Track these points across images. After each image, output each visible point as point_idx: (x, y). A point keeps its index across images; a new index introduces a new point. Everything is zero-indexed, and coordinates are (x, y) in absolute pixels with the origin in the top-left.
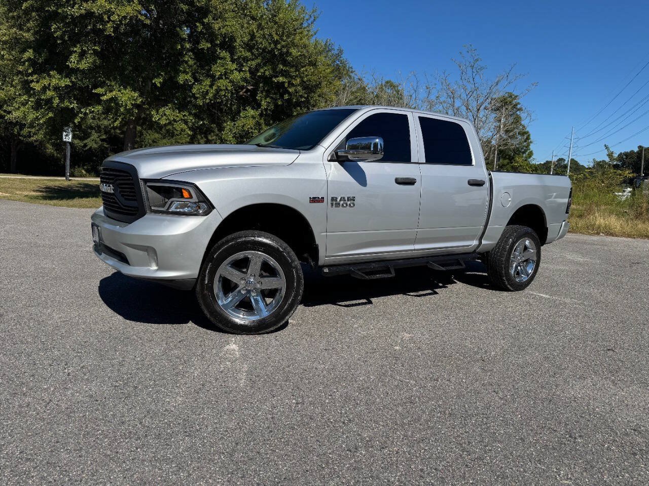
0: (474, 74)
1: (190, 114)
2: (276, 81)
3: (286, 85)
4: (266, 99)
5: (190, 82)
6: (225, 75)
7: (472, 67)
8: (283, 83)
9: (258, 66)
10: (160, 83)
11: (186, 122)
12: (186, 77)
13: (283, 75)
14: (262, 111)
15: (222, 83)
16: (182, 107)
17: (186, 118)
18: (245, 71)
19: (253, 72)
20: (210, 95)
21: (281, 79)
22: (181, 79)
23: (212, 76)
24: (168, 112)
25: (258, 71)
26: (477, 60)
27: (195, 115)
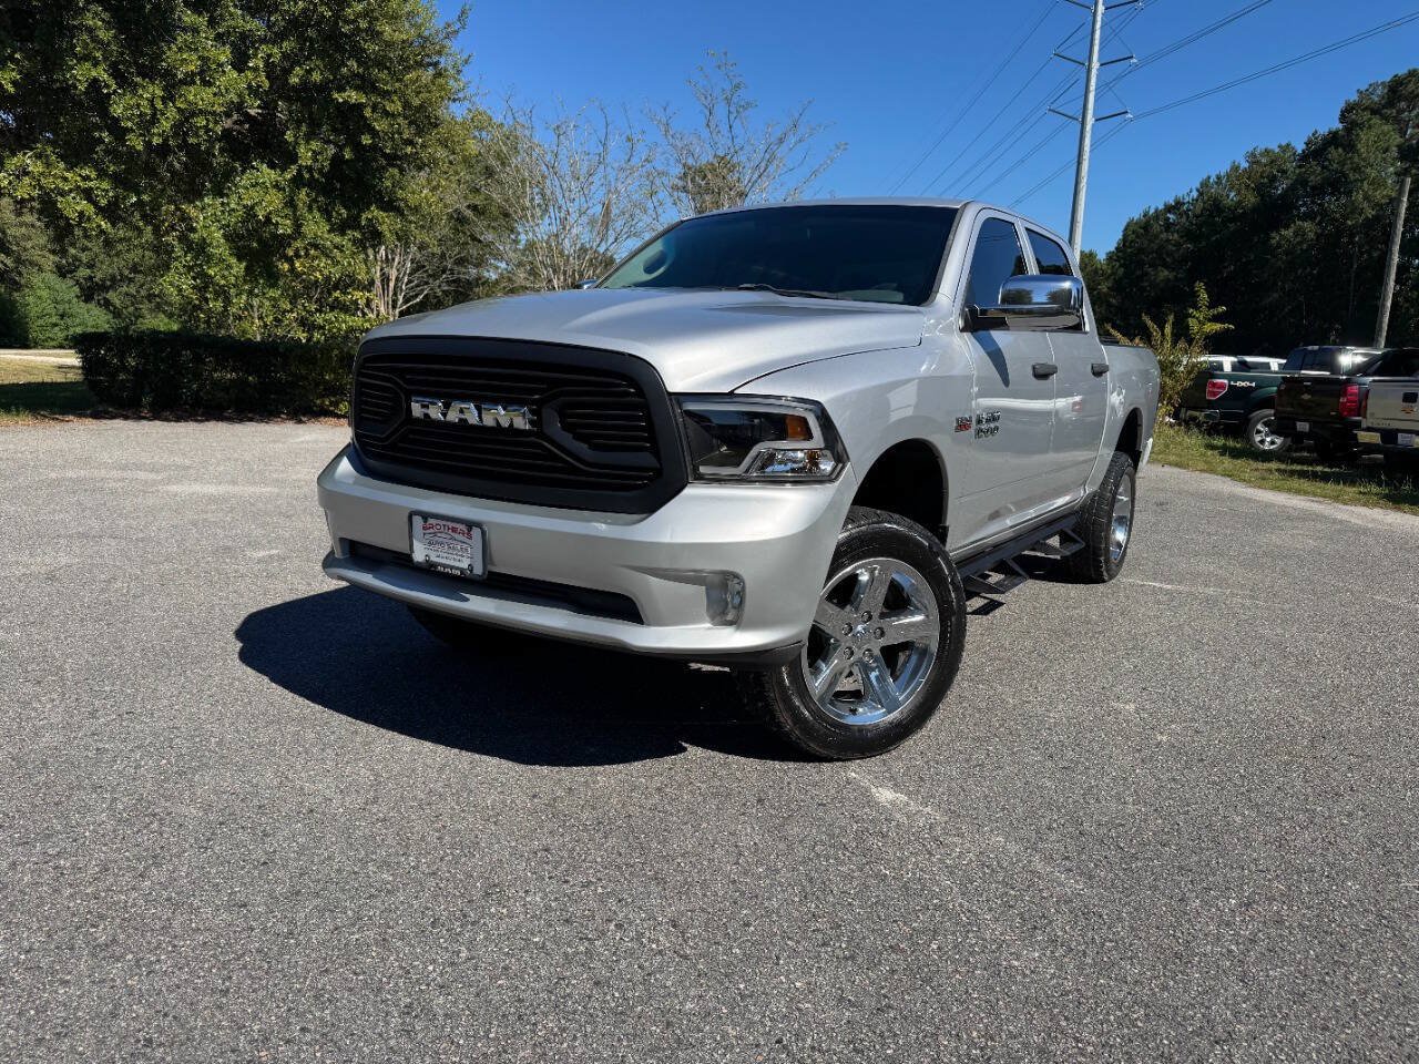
0: (732, 118)
1: (102, 174)
2: (341, 100)
3: (368, 113)
4: (307, 142)
5: (107, 86)
6: (204, 76)
7: (728, 101)
8: (359, 107)
9: (291, 60)
10: (14, 83)
11: (88, 194)
12: (94, 74)
13: (357, 88)
14: (299, 171)
15: (197, 95)
16: (76, 154)
17: (92, 184)
18: (255, 69)
19: (277, 74)
20: (166, 125)
21: (353, 96)
22: (81, 74)
23: (168, 74)
24: (36, 167)
25: (287, 72)
26: (737, 87)
27: (117, 180)
